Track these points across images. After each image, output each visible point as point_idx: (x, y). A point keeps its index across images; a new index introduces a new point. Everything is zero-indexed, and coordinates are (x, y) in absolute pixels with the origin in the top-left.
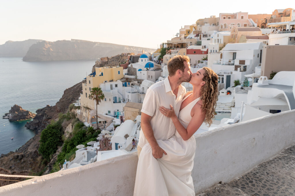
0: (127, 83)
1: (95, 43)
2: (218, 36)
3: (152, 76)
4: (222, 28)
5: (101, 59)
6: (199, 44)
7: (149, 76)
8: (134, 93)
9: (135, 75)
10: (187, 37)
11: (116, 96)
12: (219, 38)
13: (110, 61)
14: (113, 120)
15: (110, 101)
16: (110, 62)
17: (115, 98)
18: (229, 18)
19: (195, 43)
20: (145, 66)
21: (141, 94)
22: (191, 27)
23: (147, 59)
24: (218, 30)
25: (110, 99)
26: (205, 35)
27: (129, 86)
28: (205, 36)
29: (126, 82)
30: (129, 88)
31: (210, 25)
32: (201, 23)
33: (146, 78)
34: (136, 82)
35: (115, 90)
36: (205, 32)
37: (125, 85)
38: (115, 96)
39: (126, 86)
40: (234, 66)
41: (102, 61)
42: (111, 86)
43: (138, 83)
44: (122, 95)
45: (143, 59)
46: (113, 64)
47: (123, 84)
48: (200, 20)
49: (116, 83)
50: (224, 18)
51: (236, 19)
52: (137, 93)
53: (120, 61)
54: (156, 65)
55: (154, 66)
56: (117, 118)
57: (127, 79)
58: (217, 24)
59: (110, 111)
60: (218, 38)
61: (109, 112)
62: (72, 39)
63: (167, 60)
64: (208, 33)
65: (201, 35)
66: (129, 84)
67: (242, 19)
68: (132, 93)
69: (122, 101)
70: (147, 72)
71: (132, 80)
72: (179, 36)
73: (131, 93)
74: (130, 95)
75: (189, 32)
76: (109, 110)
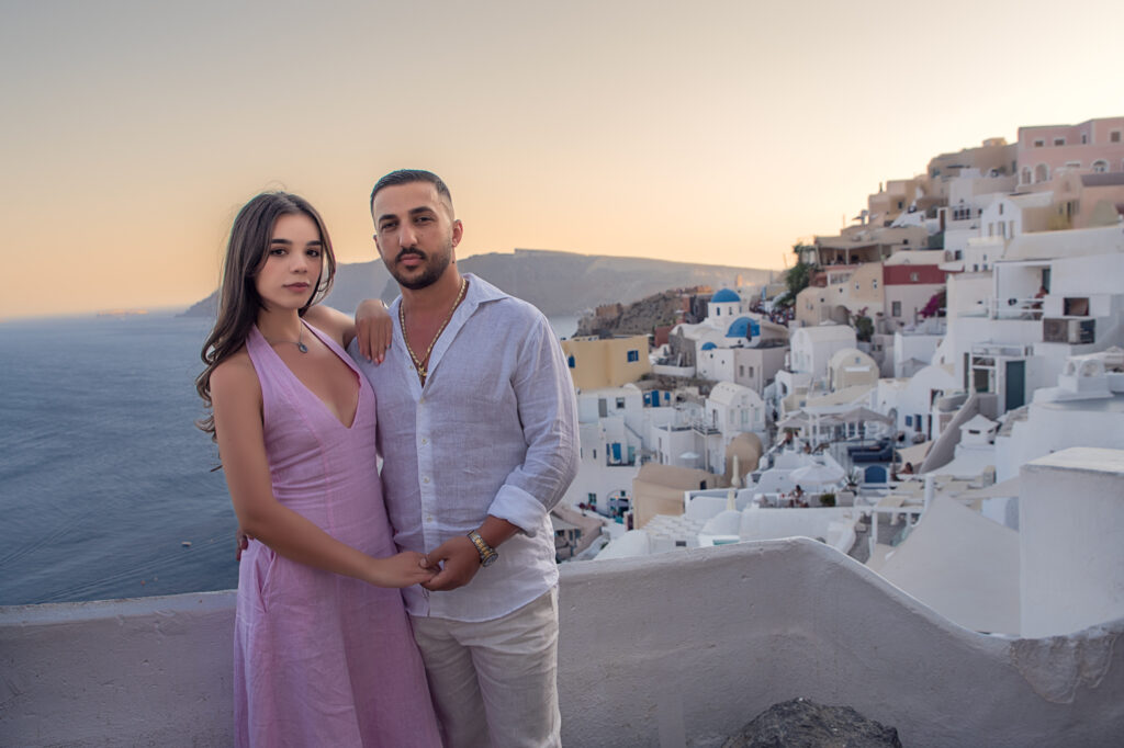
0: (662, 394)
1: (592, 259)
2: (1001, 212)
3: (751, 369)
4: (1029, 181)
5: (597, 310)
6: (935, 243)
7: (742, 368)
8: (679, 429)
9: (691, 365)
10: (892, 222)
11: (618, 442)
12: (1006, 218)
13: (628, 316)
14: (603, 529)
15: (595, 456)
16: (626, 320)
17: (616, 448)
18: (1059, 143)
19: (923, 244)
20: (726, 333)
21: (705, 436)
22: (910, 184)
23: (735, 305)
24: (1014, 190)
25: (595, 452)
26: (962, 212)
27: (668, 405)
28: (962, 214)
29: (657, 391)
30: (666, 414)
31: (983, 173)
32: (946, 167)
33: (732, 378)
34: (694, 391)
35: (616, 419)
36: (962, 201)
37: (652, 401)
38: (613, 442)
39: (656, 404)
40: (1039, 325)
41: (600, 317)
42: (602, 403)
43: (701, 393)
44: (641, 438)
45: (724, 307)
46: (636, 326)
47: (644, 397)
48: (943, 158)
49: (620, 393)
50: (1039, 144)
51: (1086, 145)
52: (693, 430)
53: (659, 318)
54: (767, 329)
55: (761, 330)
56: (617, 521)
57: (662, 378)
58: (1010, 168)
59: (595, 495)
60: (1001, 218)
61: (592, 497)
62: (516, 250)
63: (812, 308)
64: (971, 202)
65: (943, 213)
66: (667, 397)
67: (1116, 144)
68: (673, 430)
69: (638, 459)
70: (736, 354)
71: (679, 383)
72: (867, 221)
73: (669, 428)
74: (667, 436)
75: (900, 204)
76: (593, 492)
